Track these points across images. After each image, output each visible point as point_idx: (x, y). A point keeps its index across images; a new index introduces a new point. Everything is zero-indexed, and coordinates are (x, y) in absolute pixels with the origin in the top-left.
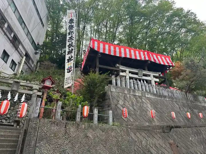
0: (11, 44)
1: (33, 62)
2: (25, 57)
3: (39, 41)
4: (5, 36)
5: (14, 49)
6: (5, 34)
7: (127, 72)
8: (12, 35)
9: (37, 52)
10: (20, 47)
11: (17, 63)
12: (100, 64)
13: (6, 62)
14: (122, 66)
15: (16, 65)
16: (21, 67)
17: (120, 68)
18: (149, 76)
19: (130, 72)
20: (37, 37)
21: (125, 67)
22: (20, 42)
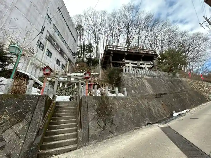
0: (60, 55)
1: (73, 64)
2: (68, 62)
3: (74, 51)
4: (56, 50)
5: (62, 57)
6: (56, 49)
7: (130, 63)
8: (60, 49)
9: (75, 57)
10: (65, 55)
11: (65, 65)
12: (113, 60)
13: (59, 65)
14: (126, 60)
15: (64, 66)
16: (68, 67)
17: (126, 61)
18: (144, 64)
19: (132, 63)
20: (73, 48)
21: (128, 60)
22: (64, 53)
